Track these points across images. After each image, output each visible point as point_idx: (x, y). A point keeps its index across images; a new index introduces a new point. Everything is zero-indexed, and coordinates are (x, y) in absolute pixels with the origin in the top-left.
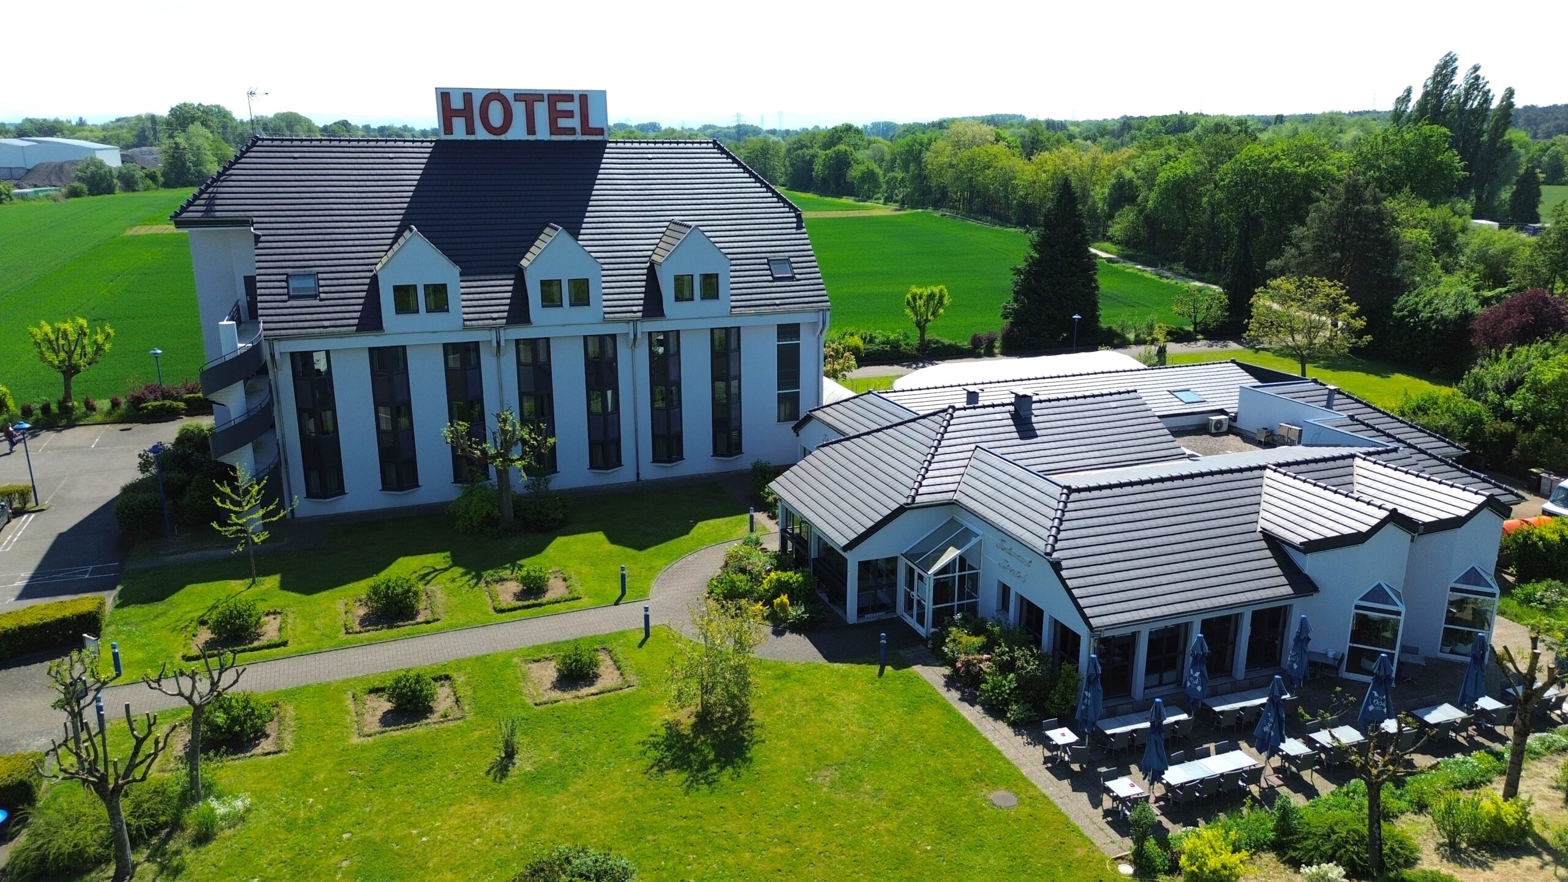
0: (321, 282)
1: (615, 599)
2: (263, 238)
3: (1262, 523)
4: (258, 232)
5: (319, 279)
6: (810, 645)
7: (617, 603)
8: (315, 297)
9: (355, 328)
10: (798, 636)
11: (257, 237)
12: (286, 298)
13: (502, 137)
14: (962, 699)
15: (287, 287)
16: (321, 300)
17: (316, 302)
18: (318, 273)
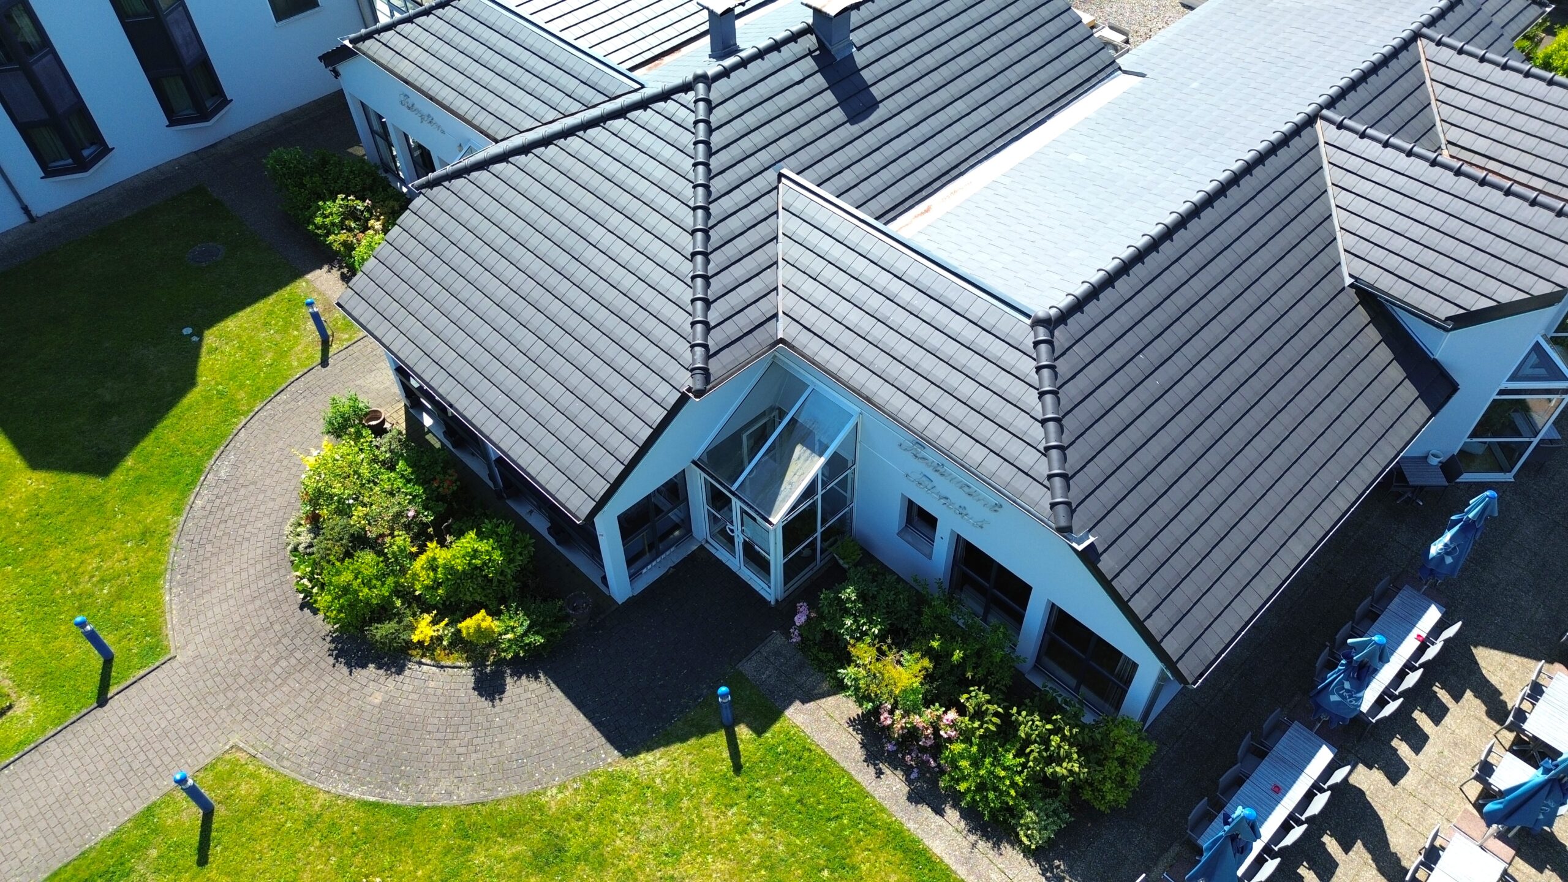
1: (91, 687)
3: (1349, 269)
6: (569, 707)
7: (102, 700)
10: (533, 685)
14: (915, 797)
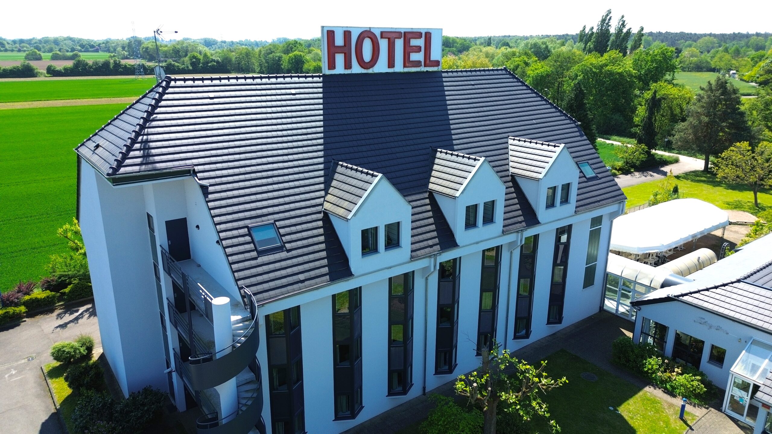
0: (282, 231)
2: (211, 189)
4: (205, 182)
5: (278, 228)
8: (281, 248)
9: (328, 277)
11: (204, 189)
12: (254, 254)
13: (370, 71)
15: (253, 242)
16: (288, 251)
17: (284, 255)
18: (275, 221)
